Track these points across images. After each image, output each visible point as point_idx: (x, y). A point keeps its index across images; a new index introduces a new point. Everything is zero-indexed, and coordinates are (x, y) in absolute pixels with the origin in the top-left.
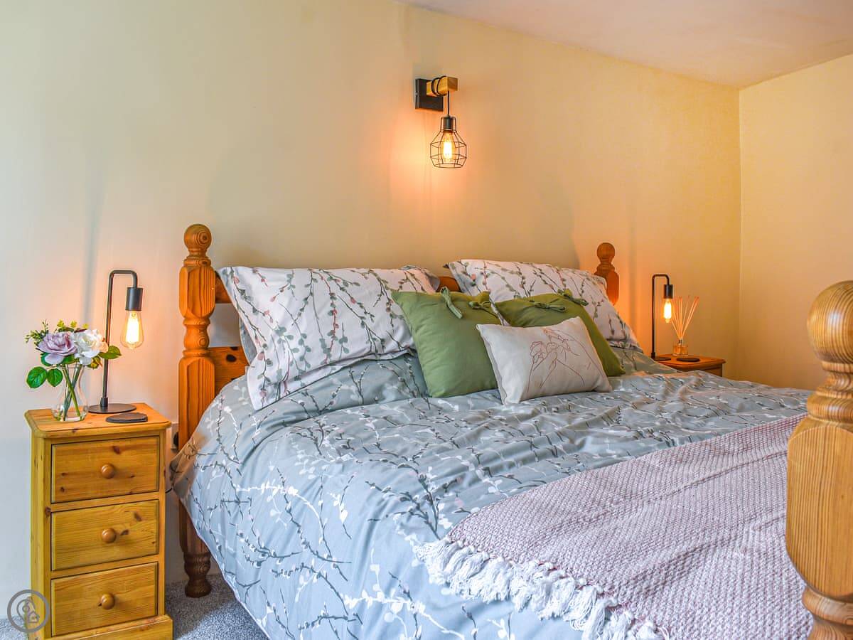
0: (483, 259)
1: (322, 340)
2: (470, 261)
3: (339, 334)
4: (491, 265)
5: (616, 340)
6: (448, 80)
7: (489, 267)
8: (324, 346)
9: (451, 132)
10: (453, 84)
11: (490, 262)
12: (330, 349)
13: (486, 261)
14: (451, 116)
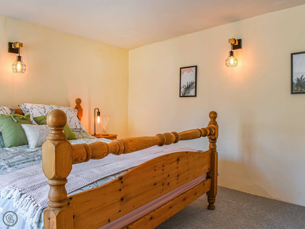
0: (32, 103)
2: (27, 104)
4: (34, 106)
5: (77, 129)
6: (19, 44)
7: (33, 106)
9: (20, 61)
10: (21, 45)
11: (34, 104)
13: (33, 104)
14: (20, 55)
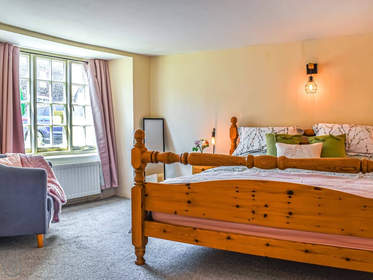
1: (248, 146)
3: (252, 145)
8: (248, 147)
12: (249, 148)
